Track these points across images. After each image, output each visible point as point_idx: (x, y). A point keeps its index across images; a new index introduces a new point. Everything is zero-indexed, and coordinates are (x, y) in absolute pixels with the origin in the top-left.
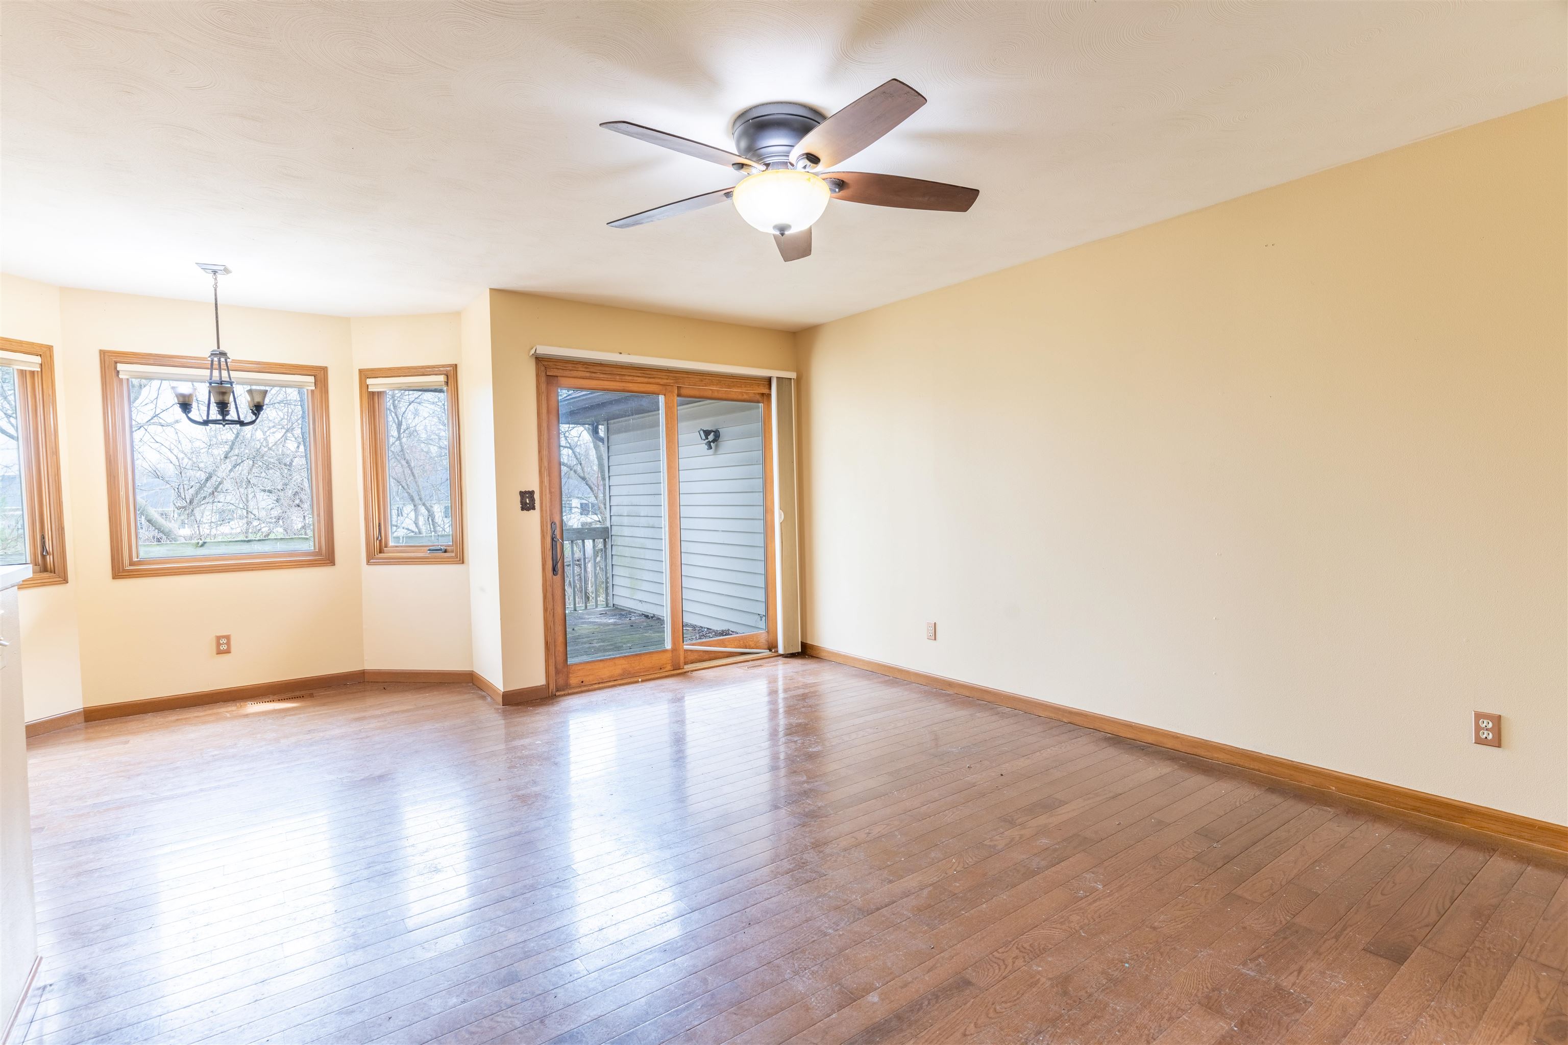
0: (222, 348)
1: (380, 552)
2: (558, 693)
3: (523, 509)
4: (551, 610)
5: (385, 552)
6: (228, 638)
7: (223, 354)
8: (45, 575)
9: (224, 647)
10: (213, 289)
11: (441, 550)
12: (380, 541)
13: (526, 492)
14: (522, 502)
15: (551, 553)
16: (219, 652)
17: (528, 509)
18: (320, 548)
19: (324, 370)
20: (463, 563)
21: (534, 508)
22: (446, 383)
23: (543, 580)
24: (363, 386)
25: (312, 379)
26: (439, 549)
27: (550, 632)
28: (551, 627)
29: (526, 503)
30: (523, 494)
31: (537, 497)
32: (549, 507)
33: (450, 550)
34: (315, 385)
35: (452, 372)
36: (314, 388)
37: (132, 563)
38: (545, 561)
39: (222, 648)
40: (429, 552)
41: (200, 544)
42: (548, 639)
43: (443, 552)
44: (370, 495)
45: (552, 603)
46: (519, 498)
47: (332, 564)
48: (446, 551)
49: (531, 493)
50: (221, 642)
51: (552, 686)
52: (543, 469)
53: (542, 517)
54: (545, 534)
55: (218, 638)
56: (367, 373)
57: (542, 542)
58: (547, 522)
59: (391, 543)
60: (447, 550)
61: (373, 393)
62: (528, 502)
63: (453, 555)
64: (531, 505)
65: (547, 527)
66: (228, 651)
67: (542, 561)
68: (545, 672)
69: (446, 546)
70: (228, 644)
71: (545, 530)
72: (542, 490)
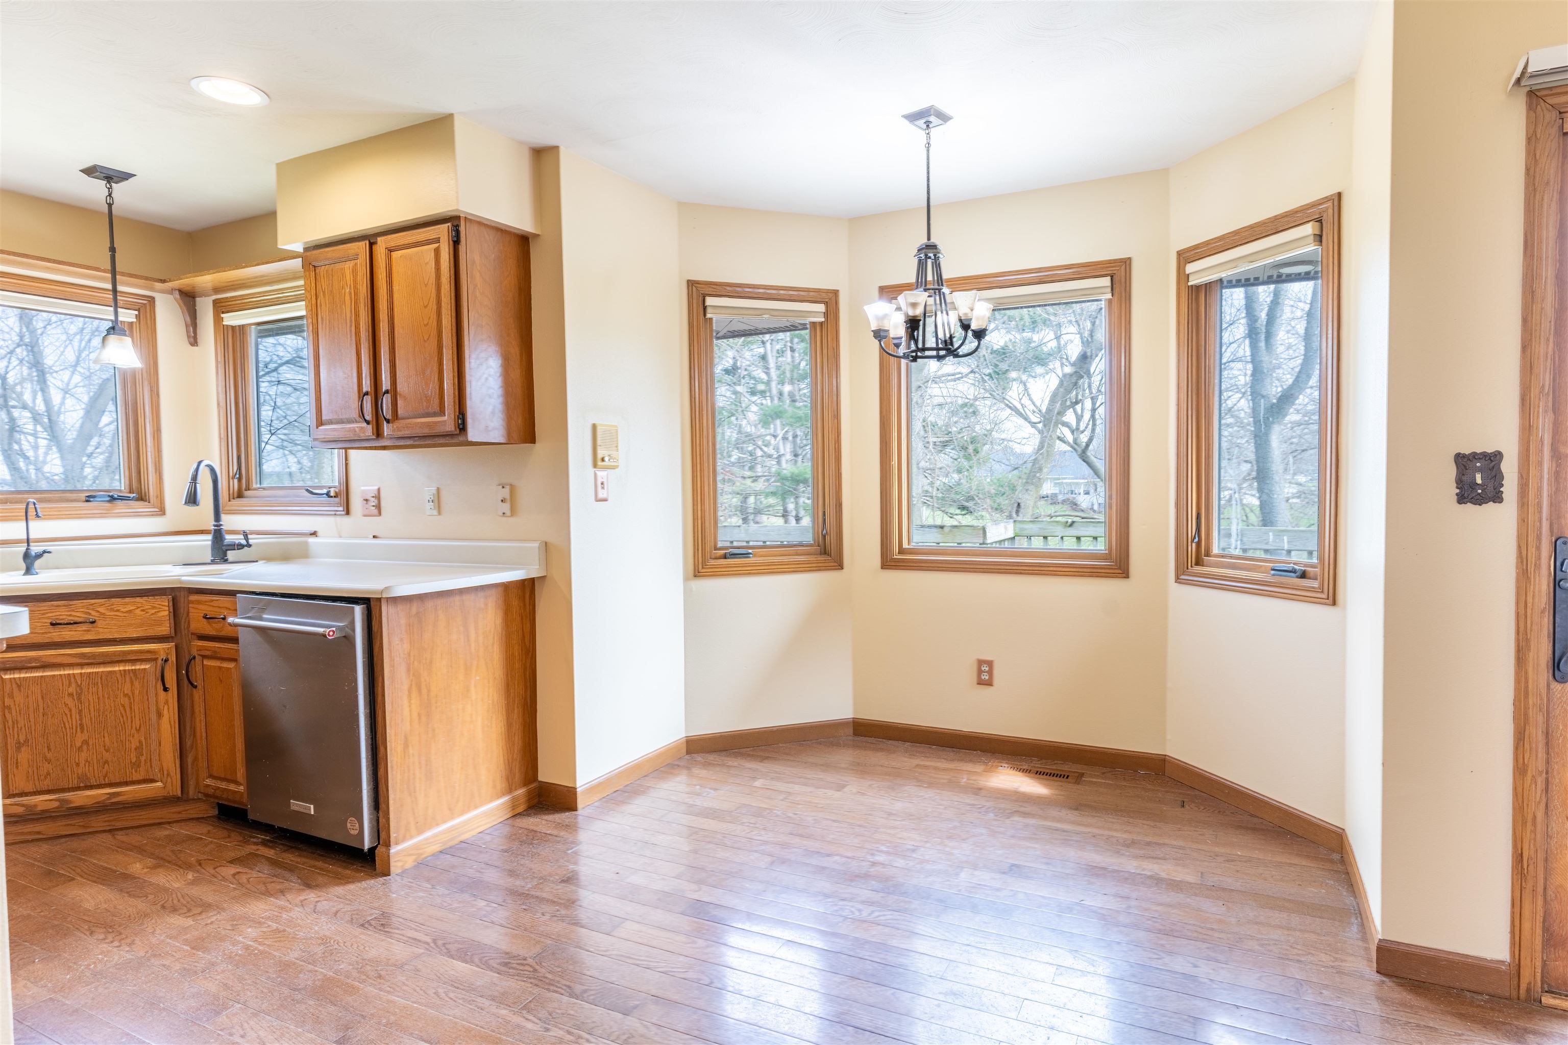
0: (934, 240)
1: (1197, 564)
2: (1547, 1000)
3: (1462, 499)
4: (1541, 773)
5: (1205, 563)
6: (990, 664)
7: (933, 247)
8: (822, 558)
9: (985, 677)
10: (925, 149)
11: (1294, 571)
12: (1199, 544)
13: (1474, 456)
14: (1459, 482)
15: (1547, 621)
16: (981, 683)
17: (1479, 501)
18: (1110, 549)
19: (1126, 263)
20: (1334, 603)
21: (1497, 498)
22: (1318, 238)
23: (1517, 690)
24: (1182, 277)
25: (1106, 281)
26: (1291, 569)
27: (1534, 831)
28: (1535, 817)
29: (1474, 485)
30: (1463, 462)
31: (1509, 468)
32: (1550, 496)
33: (1312, 575)
34: (1112, 289)
35: (1330, 211)
36: (1111, 297)
37: (902, 551)
38: (1527, 641)
39: (983, 677)
40: (1273, 572)
41: (1069, 524)
42: (1526, 847)
43: (1297, 577)
44: (1185, 465)
45: (1541, 754)
46: (1452, 471)
47: (1124, 575)
48: (1303, 575)
49: (1492, 460)
50: (983, 669)
51: (1531, 975)
52: (1534, 392)
53: (1523, 521)
54: (1531, 568)
55: (980, 662)
56: (1188, 254)
57: (1518, 588)
58: (1539, 538)
59: (1215, 550)
60: (1308, 575)
61: (1197, 288)
62: (1479, 480)
63: (1315, 584)
64: (1490, 488)
65: (1538, 548)
66: (989, 683)
67: (1518, 640)
68: (1508, 929)
69: (1305, 566)
70: (990, 672)
71: (1532, 559)
72: (1528, 450)
